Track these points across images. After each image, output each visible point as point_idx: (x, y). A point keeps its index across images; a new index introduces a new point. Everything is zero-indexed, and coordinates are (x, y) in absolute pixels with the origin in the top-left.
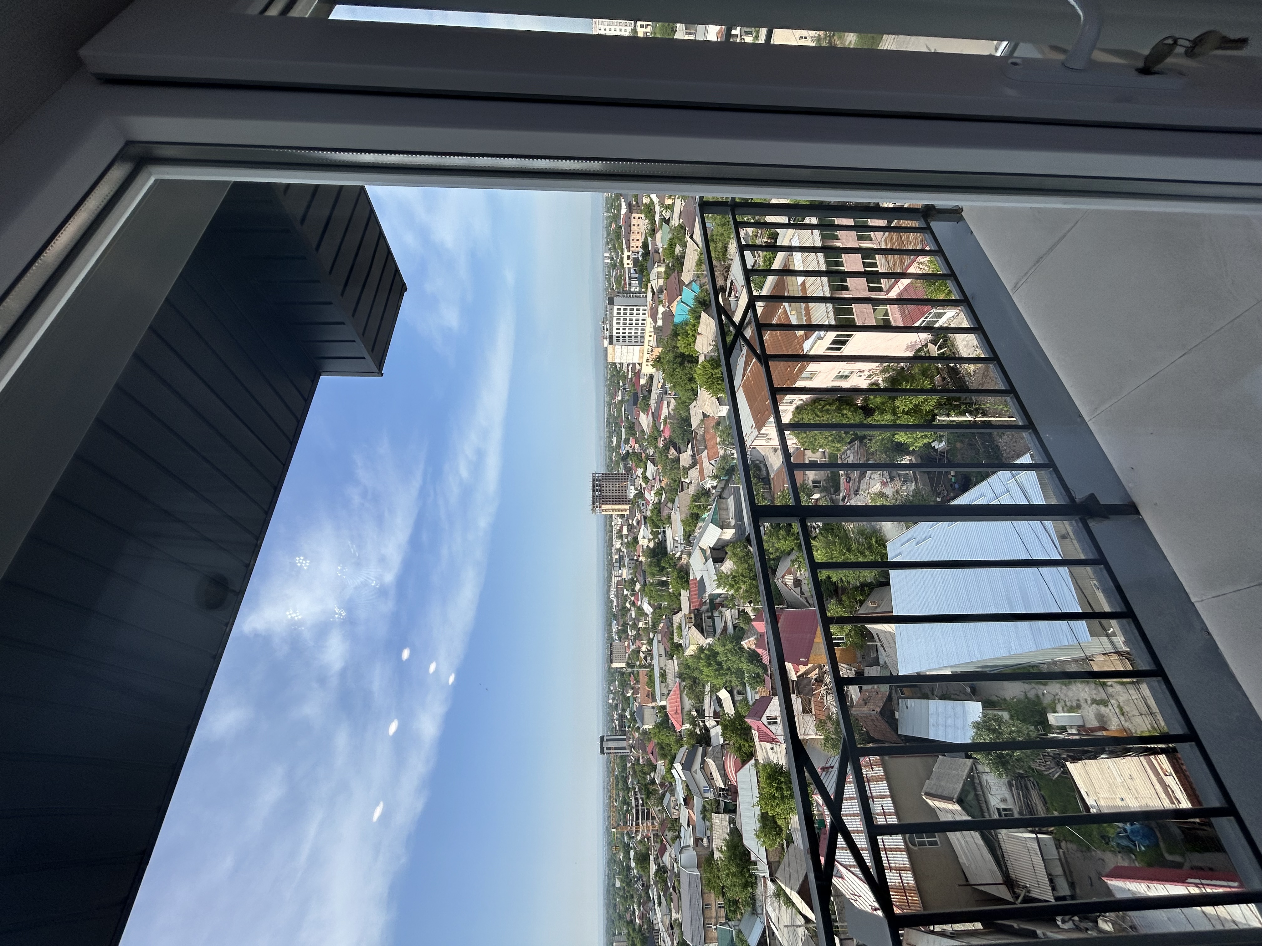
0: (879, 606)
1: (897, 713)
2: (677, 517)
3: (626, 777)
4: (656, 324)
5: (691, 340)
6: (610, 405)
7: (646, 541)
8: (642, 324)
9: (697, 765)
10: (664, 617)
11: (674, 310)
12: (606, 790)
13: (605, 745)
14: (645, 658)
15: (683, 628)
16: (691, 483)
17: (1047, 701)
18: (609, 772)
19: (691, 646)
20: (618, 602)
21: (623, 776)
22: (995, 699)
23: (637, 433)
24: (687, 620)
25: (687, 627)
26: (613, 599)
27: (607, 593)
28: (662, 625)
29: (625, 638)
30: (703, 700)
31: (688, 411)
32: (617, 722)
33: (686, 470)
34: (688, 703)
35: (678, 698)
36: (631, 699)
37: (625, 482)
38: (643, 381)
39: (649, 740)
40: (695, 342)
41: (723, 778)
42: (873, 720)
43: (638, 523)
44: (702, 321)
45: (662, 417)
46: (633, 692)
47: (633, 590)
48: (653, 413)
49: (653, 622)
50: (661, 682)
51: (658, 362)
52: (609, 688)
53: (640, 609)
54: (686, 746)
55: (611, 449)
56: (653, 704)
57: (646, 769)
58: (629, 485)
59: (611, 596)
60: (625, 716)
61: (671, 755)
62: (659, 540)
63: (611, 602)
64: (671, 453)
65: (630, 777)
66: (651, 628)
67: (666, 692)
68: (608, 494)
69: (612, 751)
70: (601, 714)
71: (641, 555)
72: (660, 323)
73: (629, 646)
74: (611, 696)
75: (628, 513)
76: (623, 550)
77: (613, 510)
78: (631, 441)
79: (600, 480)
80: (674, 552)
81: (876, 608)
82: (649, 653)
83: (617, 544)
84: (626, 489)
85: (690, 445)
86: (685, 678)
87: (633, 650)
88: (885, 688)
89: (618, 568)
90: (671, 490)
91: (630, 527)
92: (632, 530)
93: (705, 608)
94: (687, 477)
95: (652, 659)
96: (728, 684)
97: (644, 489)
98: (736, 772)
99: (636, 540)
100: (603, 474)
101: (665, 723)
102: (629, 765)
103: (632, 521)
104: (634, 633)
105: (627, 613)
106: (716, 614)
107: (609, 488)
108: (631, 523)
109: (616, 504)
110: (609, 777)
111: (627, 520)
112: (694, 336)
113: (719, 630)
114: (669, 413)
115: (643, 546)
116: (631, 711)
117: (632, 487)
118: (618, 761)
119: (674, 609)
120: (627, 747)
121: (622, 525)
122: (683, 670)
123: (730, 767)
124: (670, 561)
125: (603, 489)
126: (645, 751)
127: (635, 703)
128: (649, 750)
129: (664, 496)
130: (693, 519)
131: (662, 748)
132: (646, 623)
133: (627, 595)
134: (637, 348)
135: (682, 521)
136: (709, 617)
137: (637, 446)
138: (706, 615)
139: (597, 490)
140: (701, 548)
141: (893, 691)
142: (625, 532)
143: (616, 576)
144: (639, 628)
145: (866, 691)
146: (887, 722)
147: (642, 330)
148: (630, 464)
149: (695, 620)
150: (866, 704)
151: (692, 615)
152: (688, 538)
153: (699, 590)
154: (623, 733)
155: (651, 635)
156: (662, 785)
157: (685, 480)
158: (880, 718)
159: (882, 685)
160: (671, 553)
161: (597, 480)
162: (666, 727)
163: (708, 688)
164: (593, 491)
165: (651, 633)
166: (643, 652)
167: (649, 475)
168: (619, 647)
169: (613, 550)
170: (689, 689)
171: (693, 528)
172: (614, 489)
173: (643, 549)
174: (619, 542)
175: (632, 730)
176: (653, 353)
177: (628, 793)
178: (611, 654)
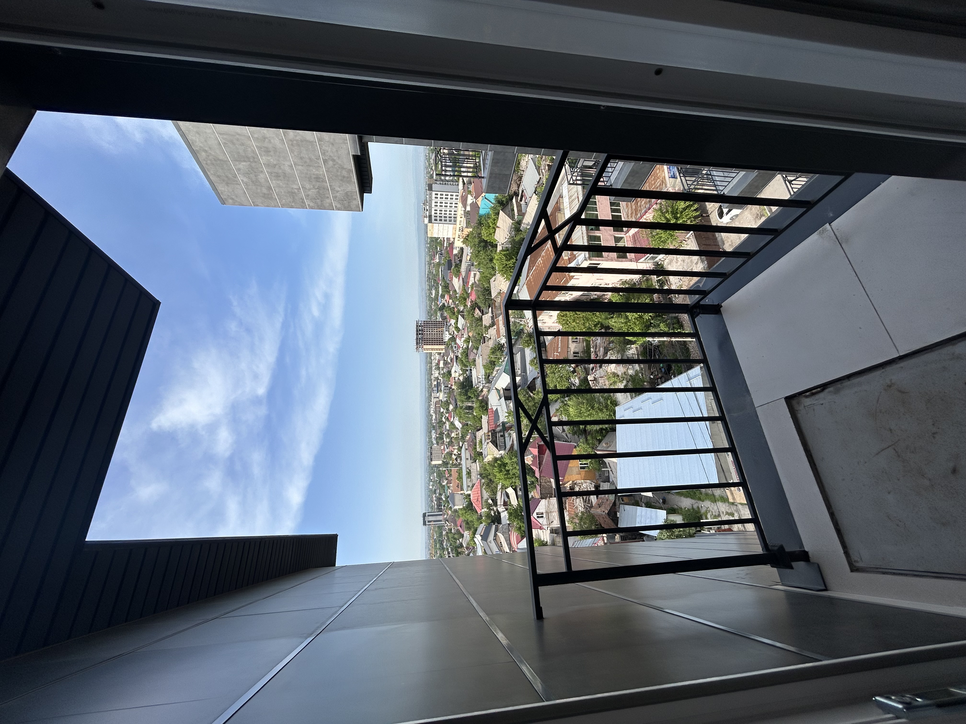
0: (610, 446)
1: (618, 514)
2: (480, 362)
3: (442, 541)
4: (466, 209)
5: (492, 231)
6: (430, 264)
7: (457, 374)
8: (455, 207)
9: (491, 537)
10: (470, 431)
11: (479, 203)
12: (427, 549)
13: (427, 519)
14: (456, 459)
15: (483, 442)
16: (490, 338)
17: (703, 511)
18: (430, 537)
19: (489, 456)
20: (436, 417)
21: (440, 540)
22: (676, 507)
23: (451, 291)
24: (486, 437)
25: (486, 442)
26: (433, 414)
27: (428, 409)
28: (468, 437)
29: (441, 443)
30: (496, 492)
31: (489, 282)
32: (436, 502)
33: (487, 328)
34: (486, 495)
35: (479, 490)
36: (446, 487)
37: (442, 328)
38: (455, 252)
39: (459, 516)
40: (494, 232)
41: (509, 546)
42: (603, 518)
43: (452, 360)
44: (500, 218)
45: (470, 284)
46: (447, 482)
47: (448, 409)
48: (463, 279)
49: (461, 434)
50: (468, 478)
51: (466, 240)
52: (430, 478)
53: (452, 424)
54: (484, 524)
55: (431, 300)
56: (462, 492)
57: (456, 536)
58: (445, 331)
59: (431, 412)
60: (441, 499)
61: (474, 528)
62: (467, 375)
63: (431, 416)
64: (476, 313)
65: (445, 541)
66: (461, 439)
67: (470, 484)
68: (428, 337)
69: (431, 523)
70: (424, 495)
71: (453, 384)
72: (468, 208)
73: (444, 449)
74: (431, 483)
75: (444, 351)
76: (440, 378)
77: (432, 349)
78: (447, 297)
79: (422, 326)
80: (478, 386)
81: (608, 447)
82: (459, 456)
83: (436, 374)
84: (442, 333)
85: (490, 309)
86: (484, 477)
87: (447, 453)
88: (612, 497)
89: (436, 391)
90: (476, 341)
91: (445, 362)
92: (447, 365)
93: (498, 429)
94: (488, 333)
95: (461, 460)
96: (513, 484)
97: (456, 336)
98: (517, 544)
99: (449, 373)
100: (424, 321)
101: (470, 507)
102: (444, 533)
103: (447, 358)
104: (448, 440)
105: (443, 426)
106: (506, 435)
107: (429, 333)
108: (446, 359)
109: (435, 345)
110: (429, 540)
111: (443, 356)
112: (494, 228)
113: (508, 447)
114: (475, 282)
115: (455, 378)
116: (445, 495)
117: (447, 333)
118: (436, 529)
119: (477, 427)
120: (443, 520)
121: (439, 359)
122: (483, 471)
123: (514, 540)
124: (475, 393)
125: (424, 333)
126: (456, 525)
127: (449, 490)
128: (458, 523)
129: (471, 344)
130: (491, 364)
131: (467, 523)
132: (457, 434)
133: (443, 412)
134: (451, 226)
135: (484, 366)
136: (502, 436)
137: (451, 301)
138: (500, 434)
139: (420, 334)
140: (496, 389)
141: (617, 500)
142: (441, 365)
143: (435, 398)
144: (452, 438)
145: (601, 498)
146: (612, 519)
147: (455, 211)
148: (445, 314)
149: (492, 437)
150: (600, 507)
151: (490, 434)
152: (488, 378)
153: (495, 417)
154: (440, 510)
155: (461, 444)
156: (467, 548)
157: (486, 336)
158: (607, 517)
159: (610, 495)
160: (476, 387)
161: (420, 326)
162: (470, 510)
163: (499, 487)
164: (417, 334)
165: (461, 442)
166: (455, 455)
167: (460, 326)
168: (437, 449)
169: (432, 377)
170: (487, 486)
171: (492, 371)
172: (433, 333)
173: (455, 380)
174: (437, 372)
175: (447, 508)
176: (463, 232)
177: (443, 552)
178: (431, 454)
